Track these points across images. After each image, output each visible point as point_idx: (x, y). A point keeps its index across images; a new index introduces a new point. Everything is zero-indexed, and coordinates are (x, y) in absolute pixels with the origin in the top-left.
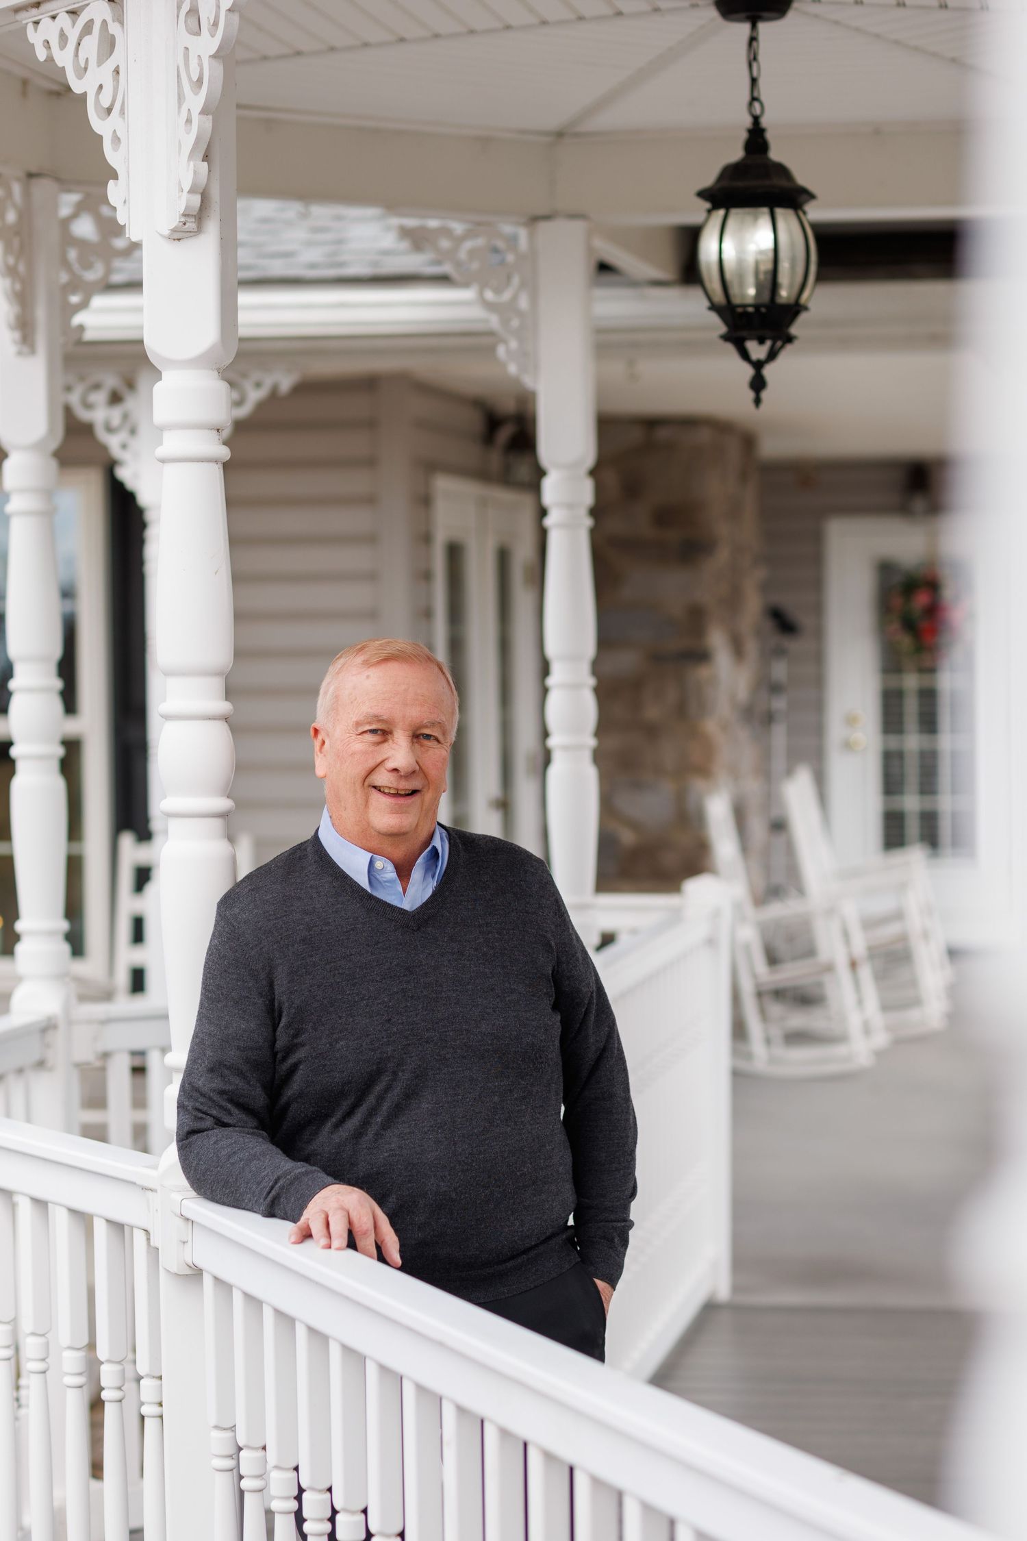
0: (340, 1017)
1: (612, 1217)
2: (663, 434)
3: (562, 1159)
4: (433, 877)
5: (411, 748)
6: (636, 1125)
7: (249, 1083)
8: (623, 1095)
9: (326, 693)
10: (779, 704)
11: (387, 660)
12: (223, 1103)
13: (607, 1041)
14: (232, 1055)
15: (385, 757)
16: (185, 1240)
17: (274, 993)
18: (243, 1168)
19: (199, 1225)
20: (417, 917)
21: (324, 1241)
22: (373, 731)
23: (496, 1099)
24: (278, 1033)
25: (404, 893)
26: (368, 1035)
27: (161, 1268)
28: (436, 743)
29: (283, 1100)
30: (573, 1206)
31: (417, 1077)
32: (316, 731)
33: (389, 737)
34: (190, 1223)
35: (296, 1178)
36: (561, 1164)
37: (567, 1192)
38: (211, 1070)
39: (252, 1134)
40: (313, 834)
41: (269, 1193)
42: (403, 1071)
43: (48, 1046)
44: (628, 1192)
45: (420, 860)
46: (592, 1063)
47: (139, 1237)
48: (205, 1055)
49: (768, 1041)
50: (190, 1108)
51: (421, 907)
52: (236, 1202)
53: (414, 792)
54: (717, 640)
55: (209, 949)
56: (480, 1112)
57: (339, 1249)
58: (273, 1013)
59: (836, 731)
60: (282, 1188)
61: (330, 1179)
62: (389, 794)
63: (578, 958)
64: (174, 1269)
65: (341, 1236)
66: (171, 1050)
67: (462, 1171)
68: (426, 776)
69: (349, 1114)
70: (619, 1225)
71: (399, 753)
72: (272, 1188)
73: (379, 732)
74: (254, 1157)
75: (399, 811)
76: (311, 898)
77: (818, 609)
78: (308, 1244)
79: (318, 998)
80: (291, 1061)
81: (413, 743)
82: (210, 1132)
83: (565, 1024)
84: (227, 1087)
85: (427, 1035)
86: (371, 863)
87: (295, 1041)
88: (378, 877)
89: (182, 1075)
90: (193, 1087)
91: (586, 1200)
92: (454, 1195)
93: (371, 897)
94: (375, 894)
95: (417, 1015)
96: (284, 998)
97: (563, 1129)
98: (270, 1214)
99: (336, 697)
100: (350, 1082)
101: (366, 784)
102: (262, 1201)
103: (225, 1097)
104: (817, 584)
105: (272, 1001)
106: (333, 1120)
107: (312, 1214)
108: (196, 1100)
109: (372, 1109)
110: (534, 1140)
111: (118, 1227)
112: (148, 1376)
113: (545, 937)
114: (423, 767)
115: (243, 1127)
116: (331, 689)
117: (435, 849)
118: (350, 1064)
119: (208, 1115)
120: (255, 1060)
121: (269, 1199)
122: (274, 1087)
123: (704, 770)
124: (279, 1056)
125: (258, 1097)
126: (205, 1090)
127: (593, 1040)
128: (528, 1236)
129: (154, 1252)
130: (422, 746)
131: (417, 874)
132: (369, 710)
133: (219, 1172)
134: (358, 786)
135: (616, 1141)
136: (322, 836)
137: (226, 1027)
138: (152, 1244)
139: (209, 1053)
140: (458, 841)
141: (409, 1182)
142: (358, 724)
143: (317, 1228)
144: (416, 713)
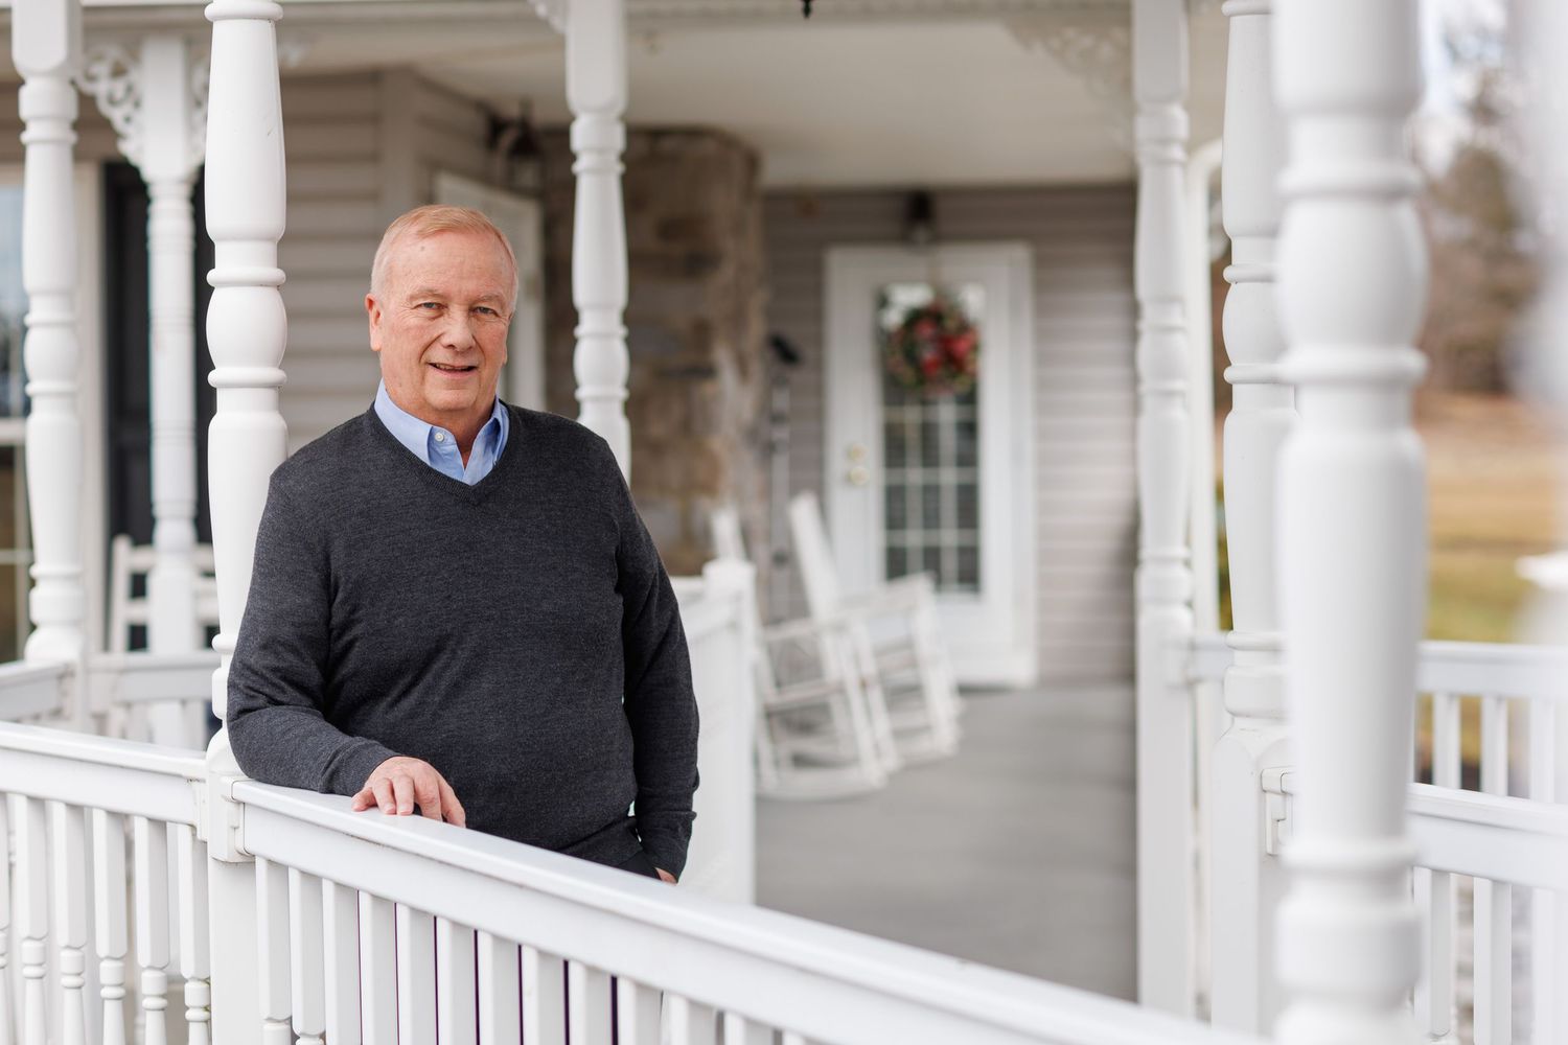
0: (399, 593)
1: (676, 806)
2: (667, 145)
3: (622, 744)
4: (493, 452)
5: (467, 323)
6: (697, 713)
7: (303, 660)
8: (685, 681)
9: (380, 263)
10: (781, 434)
11: (442, 231)
12: (277, 681)
13: (670, 626)
14: (286, 631)
15: (440, 332)
16: (236, 825)
17: (330, 568)
18: (299, 745)
19: (250, 804)
20: (478, 491)
21: (389, 807)
22: (428, 305)
23: (558, 680)
24: (334, 610)
25: (465, 465)
26: (427, 612)
27: (210, 860)
28: (494, 316)
29: (336, 679)
30: (634, 794)
31: (477, 655)
32: (371, 302)
33: (445, 310)
34: (242, 805)
35: (356, 751)
36: (621, 751)
37: (628, 780)
38: (264, 647)
39: (307, 712)
40: (368, 407)
41: (327, 768)
42: (462, 649)
43: (64, 694)
44: (692, 780)
45: (481, 433)
46: (655, 647)
47: (184, 834)
48: (257, 631)
49: (777, 763)
50: (241, 686)
51: (482, 481)
52: (292, 781)
53: (470, 369)
54: (722, 356)
55: (262, 523)
56: (541, 693)
57: (405, 814)
58: (329, 588)
59: (837, 464)
60: (341, 761)
61: (391, 752)
62: (445, 370)
63: (641, 540)
64: (224, 857)
65: (407, 801)
66: (219, 633)
67: (524, 753)
68: (482, 351)
69: (405, 693)
70: (683, 813)
71: (455, 328)
72: (330, 762)
73: (434, 306)
74: (311, 733)
75: (457, 386)
76: (369, 471)
77: (819, 340)
78: (372, 812)
79: (377, 572)
80: (347, 638)
81: (469, 317)
82: (263, 711)
83: (628, 608)
84: (281, 664)
85: (488, 613)
86: (431, 435)
87: (352, 617)
88: (437, 449)
89: (232, 657)
90: (244, 665)
91: (648, 789)
92: (515, 779)
93: (430, 470)
94: (435, 467)
95: (477, 592)
96: (341, 573)
97: (624, 715)
98: (329, 790)
99: (390, 269)
100: (407, 660)
101: (423, 361)
102: (319, 776)
103: (279, 674)
104: (817, 315)
105: (328, 576)
106: (389, 699)
107: (376, 783)
108: (248, 678)
109: (429, 688)
110: (596, 724)
111: (159, 825)
112: (193, 978)
113: (607, 515)
114: (480, 342)
115: (296, 705)
116: (386, 259)
117: (496, 423)
118: (409, 642)
119: (260, 693)
120: (311, 637)
121: (327, 773)
122: (330, 665)
123: (709, 488)
124: (335, 633)
125: (314, 677)
126: (257, 667)
127: (656, 626)
128: (589, 823)
129: (201, 847)
130: (478, 319)
131: (478, 447)
132: (424, 284)
133: (272, 749)
134: (414, 361)
135: (679, 728)
136: (378, 408)
137: (280, 602)
138: (199, 837)
139: (261, 629)
140: (518, 417)
141: (468, 764)
142: (412, 298)
143: (381, 796)
144: (471, 287)
